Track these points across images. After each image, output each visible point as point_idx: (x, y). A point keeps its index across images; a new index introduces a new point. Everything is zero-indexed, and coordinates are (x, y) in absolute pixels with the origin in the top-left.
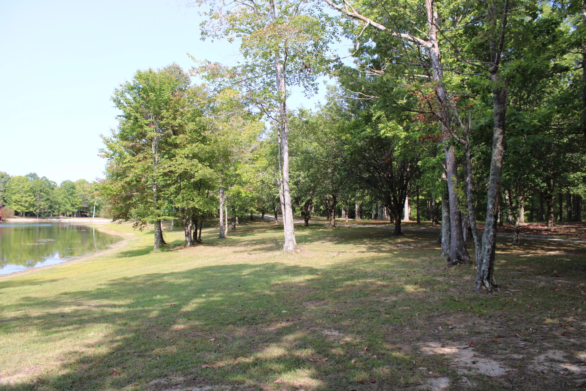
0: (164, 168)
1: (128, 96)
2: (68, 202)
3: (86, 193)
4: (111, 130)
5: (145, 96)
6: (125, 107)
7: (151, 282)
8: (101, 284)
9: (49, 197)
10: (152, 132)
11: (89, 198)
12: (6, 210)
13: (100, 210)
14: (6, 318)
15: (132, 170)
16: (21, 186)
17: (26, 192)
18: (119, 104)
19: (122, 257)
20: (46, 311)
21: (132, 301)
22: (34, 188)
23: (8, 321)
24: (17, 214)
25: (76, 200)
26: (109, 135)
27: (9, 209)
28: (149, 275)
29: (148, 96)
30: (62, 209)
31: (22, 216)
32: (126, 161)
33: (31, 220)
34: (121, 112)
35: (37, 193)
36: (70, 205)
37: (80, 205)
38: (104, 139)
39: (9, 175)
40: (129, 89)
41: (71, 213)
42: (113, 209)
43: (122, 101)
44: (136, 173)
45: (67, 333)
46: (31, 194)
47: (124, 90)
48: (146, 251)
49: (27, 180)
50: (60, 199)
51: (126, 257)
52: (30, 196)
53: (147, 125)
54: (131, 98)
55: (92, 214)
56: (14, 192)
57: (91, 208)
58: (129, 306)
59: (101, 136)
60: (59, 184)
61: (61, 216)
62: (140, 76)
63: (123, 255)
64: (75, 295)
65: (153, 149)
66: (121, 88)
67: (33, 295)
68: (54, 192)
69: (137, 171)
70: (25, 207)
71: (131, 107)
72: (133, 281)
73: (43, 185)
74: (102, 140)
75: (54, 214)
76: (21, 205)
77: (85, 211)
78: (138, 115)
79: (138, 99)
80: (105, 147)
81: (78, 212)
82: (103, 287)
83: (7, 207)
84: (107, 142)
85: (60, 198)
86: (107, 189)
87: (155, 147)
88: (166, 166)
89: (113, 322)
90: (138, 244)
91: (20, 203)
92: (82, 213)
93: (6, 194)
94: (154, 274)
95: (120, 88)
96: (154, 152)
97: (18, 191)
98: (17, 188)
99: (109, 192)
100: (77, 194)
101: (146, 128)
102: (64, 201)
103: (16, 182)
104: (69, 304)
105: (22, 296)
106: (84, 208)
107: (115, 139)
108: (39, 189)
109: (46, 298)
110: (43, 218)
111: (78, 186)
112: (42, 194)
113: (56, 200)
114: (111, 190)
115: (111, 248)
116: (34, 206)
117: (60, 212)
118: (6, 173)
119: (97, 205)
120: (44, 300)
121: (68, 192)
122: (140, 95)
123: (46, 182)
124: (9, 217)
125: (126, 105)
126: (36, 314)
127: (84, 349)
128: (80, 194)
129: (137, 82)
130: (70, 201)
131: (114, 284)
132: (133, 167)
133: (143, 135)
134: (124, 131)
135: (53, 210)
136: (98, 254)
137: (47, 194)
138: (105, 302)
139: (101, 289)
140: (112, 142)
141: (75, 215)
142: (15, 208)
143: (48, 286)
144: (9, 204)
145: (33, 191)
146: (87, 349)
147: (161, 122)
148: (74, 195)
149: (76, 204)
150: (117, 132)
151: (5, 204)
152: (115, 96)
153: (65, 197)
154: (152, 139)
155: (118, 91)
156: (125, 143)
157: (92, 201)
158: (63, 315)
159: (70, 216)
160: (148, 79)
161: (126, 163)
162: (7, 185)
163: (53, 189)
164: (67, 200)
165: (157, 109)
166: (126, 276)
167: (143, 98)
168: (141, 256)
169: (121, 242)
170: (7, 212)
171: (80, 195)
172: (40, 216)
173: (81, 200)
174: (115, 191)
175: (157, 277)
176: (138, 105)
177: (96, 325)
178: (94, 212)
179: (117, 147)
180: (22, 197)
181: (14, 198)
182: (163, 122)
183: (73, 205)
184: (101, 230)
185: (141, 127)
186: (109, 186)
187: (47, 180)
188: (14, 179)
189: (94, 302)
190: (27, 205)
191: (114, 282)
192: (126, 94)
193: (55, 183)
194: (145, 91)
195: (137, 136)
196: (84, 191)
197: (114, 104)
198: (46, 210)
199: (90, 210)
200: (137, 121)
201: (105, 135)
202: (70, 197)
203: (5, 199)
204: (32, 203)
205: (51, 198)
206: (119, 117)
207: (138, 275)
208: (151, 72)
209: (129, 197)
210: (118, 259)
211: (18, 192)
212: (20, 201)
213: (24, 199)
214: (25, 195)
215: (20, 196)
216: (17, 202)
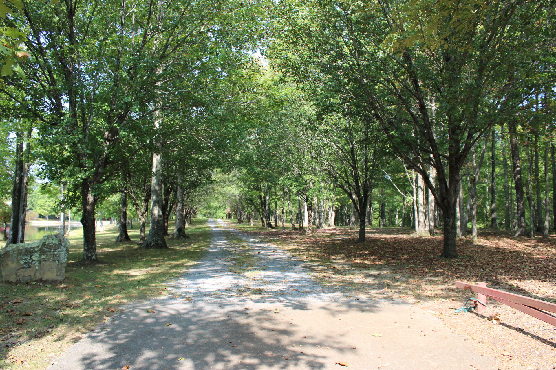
24: (41, 216)
27: (35, 213)
76: (45, 209)
83: (34, 210)
124: (33, 220)
142: (40, 212)
170: (32, 215)
181: (40, 202)
190: (49, 209)
212: (44, 206)
213: (47, 203)
214: (48, 200)
215: (44, 200)
216: (41, 206)
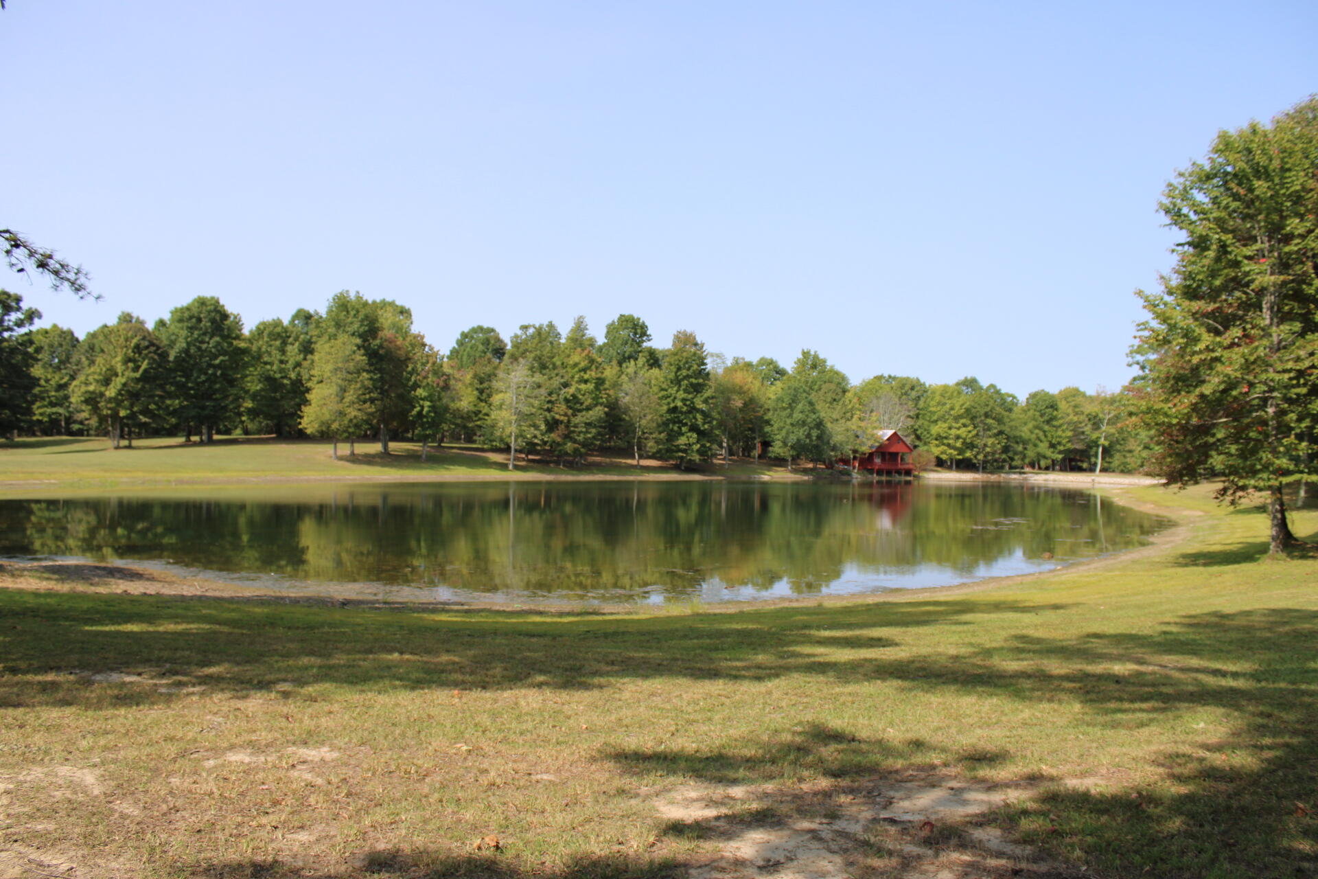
0: (1298, 359)
1: (1200, 197)
2: (1043, 438)
3: (1082, 418)
4: (1162, 277)
5: (1242, 192)
6: (1192, 223)
7: (1287, 628)
8: (1169, 623)
9: (1002, 428)
10: (1263, 275)
11: (1088, 429)
12: (920, 455)
13: (1111, 456)
14: (1005, 671)
15: (1219, 367)
16: (948, 406)
17: (957, 419)
18: (1177, 217)
19: (1186, 565)
20: (1079, 667)
21: (1256, 667)
22: (973, 410)
23: (1011, 677)
24: (940, 463)
25: (1060, 433)
26: (1156, 289)
27: (925, 454)
28: (1274, 612)
29: (1251, 190)
30: (1031, 453)
31: (950, 468)
32: (1201, 346)
33: (967, 477)
34: (1183, 236)
35: (978, 420)
36: (1047, 444)
37: (1069, 446)
38: (1147, 300)
39: (924, 384)
40: (1200, 180)
41: (1049, 462)
42: (1170, 456)
43: (1185, 211)
44: (1227, 375)
45: (1144, 716)
46: (968, 422)
47: (1188, 183)
48: (1248, 554)
49: (959, 393)
50: (1025, 432)
51: (1197, 565)
52: (965, 425)
53: (1249, 258)
54: (1206, 200)
55: (1095, 464)
56: (935, 418)
57: (1092, 452)
58: (1255, 676)
59: (1140, 293)
60: (1022, 398)
61: (1027, 469)
62: (1227, 145)
63: (1188, 561)
64: (1119, 639)
65: (1266, 314)
66: (1182, 180)
67: (1031, 632)
68: (1013, 416)
69: (1229, 370)
70: (955, 448)
71: (1208, 220)
72: (1242, 621)
73: (991, 403)
74: (1141, 302)
75: (1014, 463)
76: (949, 445)
77: (1078, 458)
78: (1228, 238)
79: (1225, 201)
80: (1147, 316)
81: (1064, 460)
82: (1174, 629)
83: (922, 448)
84: (1151, 305)
85: (1025, 429)
86: (1157, 412)
87: (1271, 308)
88: (1302, 353)
89: (1238, 707)
90: (1218, 538)
91: (945, 441)
92: (1074, 461)
93: (920, 422)
94: (1289, 610)
95: (1178, 182)
96: (1267, 322)
97: (943, 416)
98: (941, 411)
99: (1161, 419)
100: (1061, 421)
101: (1247, 266)
102: (1034, 436)
103: (938, 398)
104: (1119, 658)
105: (1013, 632)
106: (1075, 451)
107: (1172, 298)
108: (982, 412)
109: (1061, 641)
110: (992, 473)
111: (1064, 402)
112: (989, 421)
113: (1018, 433)
114: (1166, 415)
115: (1152, 544)
116: (971, 446)
117: (1027, 461)
118: (918, 380)
119: (1106, 443)
120: (1059, 644)
121: (1042, 416)
122: (1228, 189)
123: (995, 396)
124: (925, 470)
125: (1193, 217)
126: (1063, 671)
127: (1201, 753)
128: (1067, 419)
129: (1220, 160)
130: (1046, 436)
131: (1195, 623)
132: (1217, 359)
133: (1238, 283)
134: (1193, 279)
135: (1010, 454)
136: (1126, 557)
137: (1000, 421)
138: (1194, 662)
139: (1171, 633)
140: (1165, 304)
141: (1057, 467)
142: (936, 451)
143: (1051, 616)
144: (925, 444)
145: (970, 415)
146: (1208, 754)
147: (1287, 249)
148: (1055, 423)
149: (1059, 443)
150: (1175, 281)
151: (917, 443)
152: (1166, 201)
153: (1037, 427)
154: (1261, 292)
155: (1175, 188)
156: (1196, 305)
157: (1094, 436)
158: (1117, 680)
159: (1047, 468)
160: (1249, 151)
161: (1201, 352)
162: (921, 404)
163: (1010, 410)
164: (1041, 434)
165: (1275, 217)
166: (1219, 608)
167: (1236, 197)
168: (1236, 566)
169: (1173, 530)
170: (922, 460)
171: (1069, 423)
172: (985, 470)
173: (1070, 434)
174: (1176, 417)
175: (1300, 618)
176: (1223, 214)
177: (1200, 709)
178: (1099, 461)
179: (1177, 316)
180: (950, 428)
181: (935, 430)
182: (1292, 248)
183: (1052, 446)
184: (1119, 501)
185: (1236, 264)
186: (1162, 405)
187: (998, 392)
188: (933, 392)
189: (1171, 660)
190: (958, 444)
191: (1195, 621)
192: (1194, 192)
193: (1014, 397)
194: (1239, 177)
195: (1224, 288)
196: (1076, 414)
197: (1167, 220)
198: (997, 456)
199: (1089, 457)
200: (1226, 253)
201: (1147, 292)
202: (1046, 428)
203: (919, 432)
204: (968, 441)
205: (1007, 429)
206: (1180, 248)
207: (1248, 608)
208: (1254, 132)
209: (1205, 430)
210: (1180, 570)
211: (942, 418)
212: (946, 438)
213: (953, 432)
214: (955, 425)
215: (946, 425)
216: (939, 438)
